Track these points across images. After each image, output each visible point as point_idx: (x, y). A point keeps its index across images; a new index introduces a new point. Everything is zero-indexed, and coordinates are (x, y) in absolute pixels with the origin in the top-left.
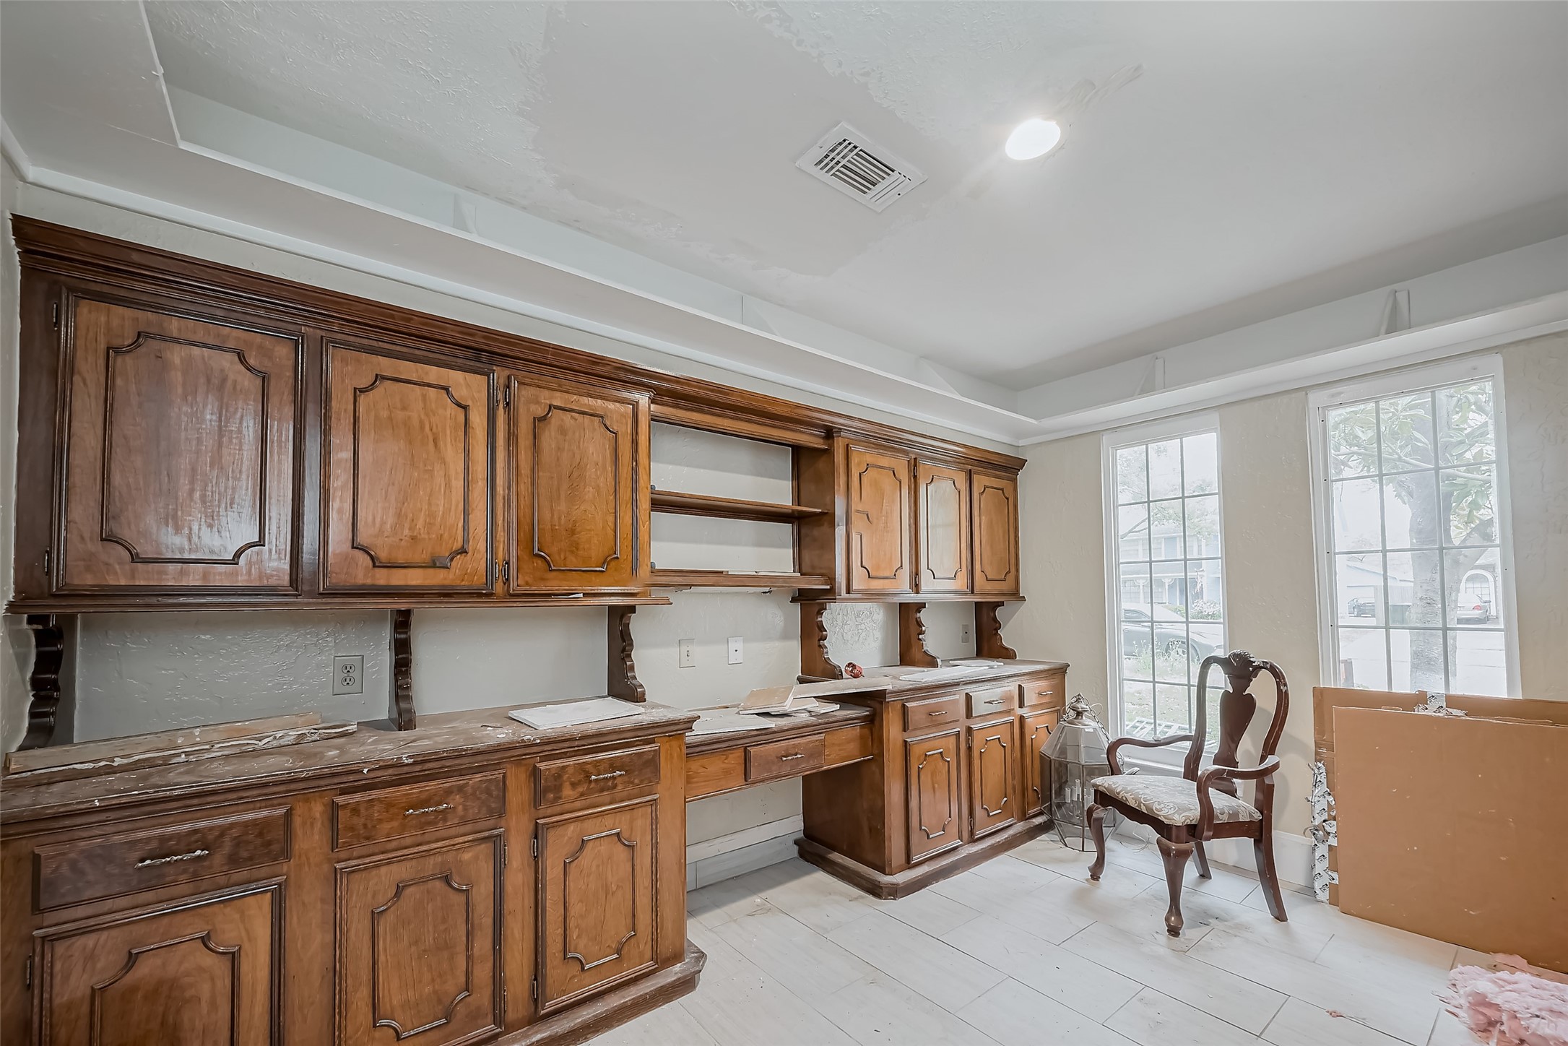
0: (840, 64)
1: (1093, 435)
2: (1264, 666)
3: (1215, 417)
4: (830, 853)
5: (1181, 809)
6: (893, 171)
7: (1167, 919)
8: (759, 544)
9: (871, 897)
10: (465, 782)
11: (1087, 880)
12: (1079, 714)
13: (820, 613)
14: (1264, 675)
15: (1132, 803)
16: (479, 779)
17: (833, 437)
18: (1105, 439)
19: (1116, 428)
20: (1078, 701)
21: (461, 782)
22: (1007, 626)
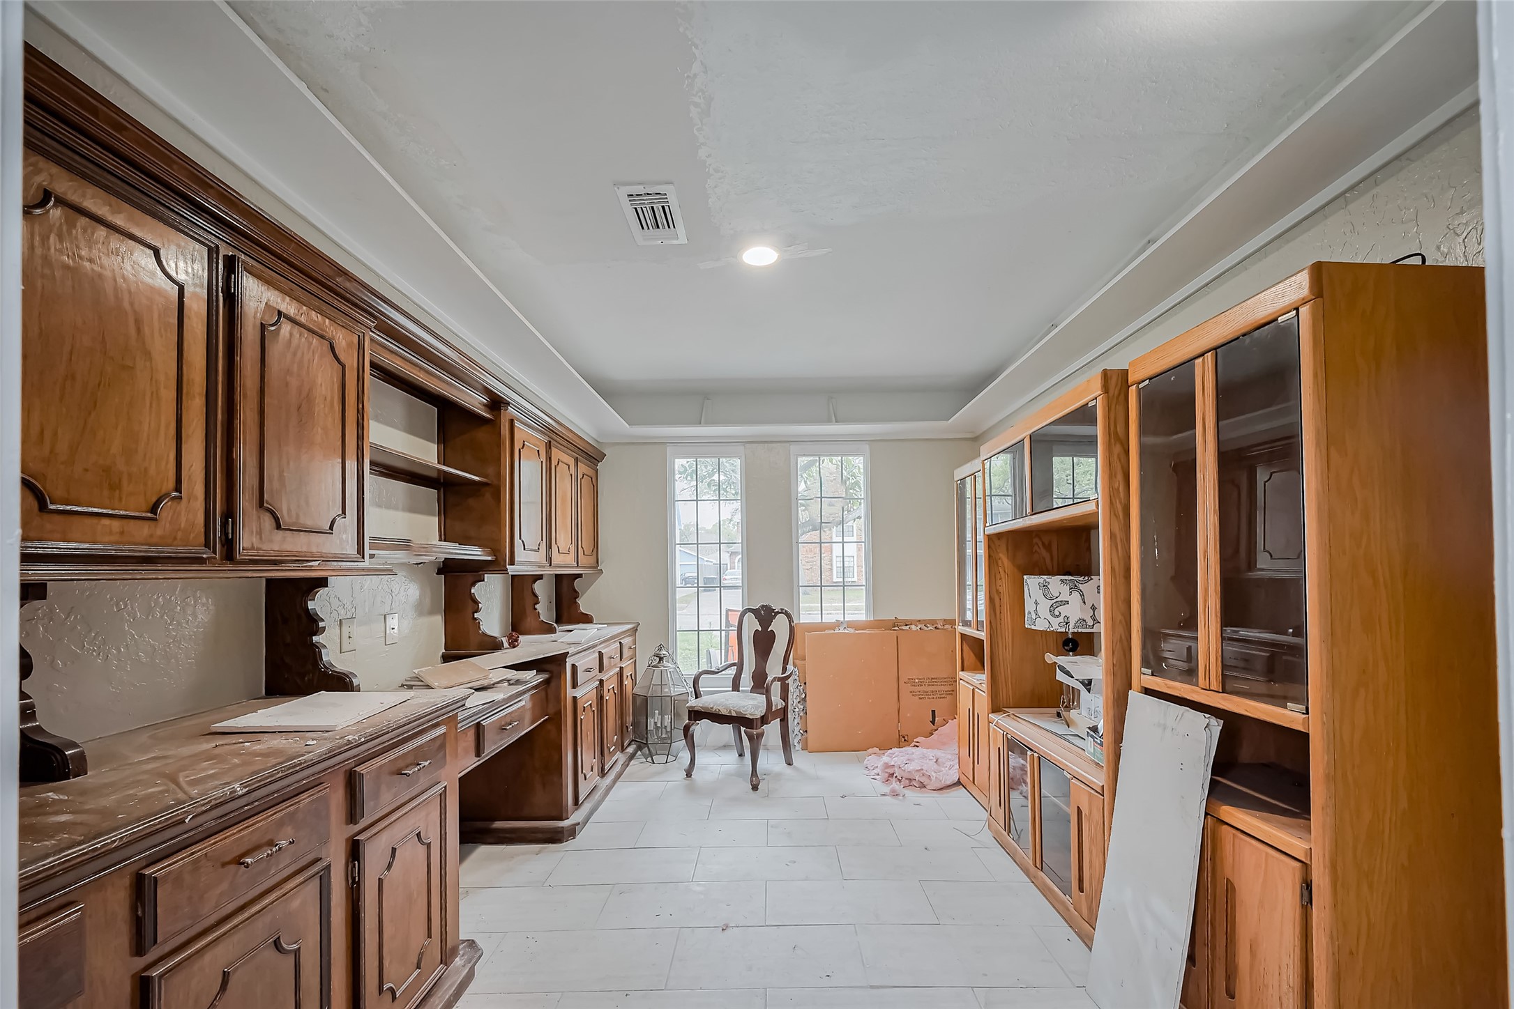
0: (709, 156)
1: (661, 443)
2: (782, 612)
3: (741, 448)
4: (492, 824)
5: (757, 707)
6: (674, 227)
7: (751, 781)
8: (412, 509)
9: (550, 845)
10: (295, 807)
11: (684, 779)
12: (661, 659)
13: (474, 584)
14: (781, 618)
15: (724, 712)
16: (309, 800)
17: (500, 410)
18: (669, 449)
19: (678, 442)
20: (660, 650)
21: (291, 808)
22: (585, 595)
